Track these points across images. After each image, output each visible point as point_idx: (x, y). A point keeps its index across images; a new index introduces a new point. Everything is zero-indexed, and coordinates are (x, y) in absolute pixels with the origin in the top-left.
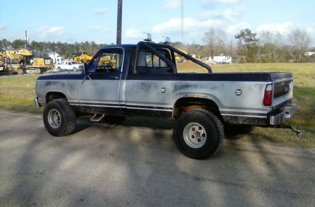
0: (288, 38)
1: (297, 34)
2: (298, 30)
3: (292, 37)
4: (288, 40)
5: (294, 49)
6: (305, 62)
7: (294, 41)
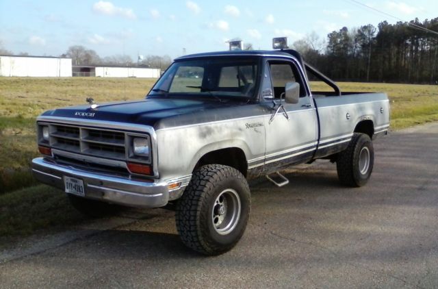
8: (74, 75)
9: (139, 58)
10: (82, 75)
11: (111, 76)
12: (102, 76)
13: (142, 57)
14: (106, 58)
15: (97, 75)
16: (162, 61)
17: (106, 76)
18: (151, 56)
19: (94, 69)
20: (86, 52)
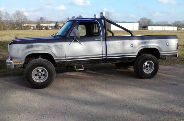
0: (13, 16)
1: (18, 14)
2: (18, 11)
3: (15, 15)
4: (13, 17)
5: (17, 22)
6: (24, 30)
7: (17, 17)
8: (139, 29)
9: (172, 22)
10: (143, 30)
11: (155, 30)
12: (151, 30)
13: (173, 22)
14: (156, 22)
15: (149, 29)
16: (181, 23)
17: (152, 30)
18: (176, 21)
19: (148, 27)
20: (147, 20)
